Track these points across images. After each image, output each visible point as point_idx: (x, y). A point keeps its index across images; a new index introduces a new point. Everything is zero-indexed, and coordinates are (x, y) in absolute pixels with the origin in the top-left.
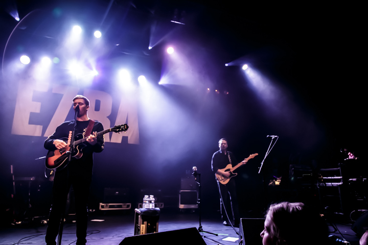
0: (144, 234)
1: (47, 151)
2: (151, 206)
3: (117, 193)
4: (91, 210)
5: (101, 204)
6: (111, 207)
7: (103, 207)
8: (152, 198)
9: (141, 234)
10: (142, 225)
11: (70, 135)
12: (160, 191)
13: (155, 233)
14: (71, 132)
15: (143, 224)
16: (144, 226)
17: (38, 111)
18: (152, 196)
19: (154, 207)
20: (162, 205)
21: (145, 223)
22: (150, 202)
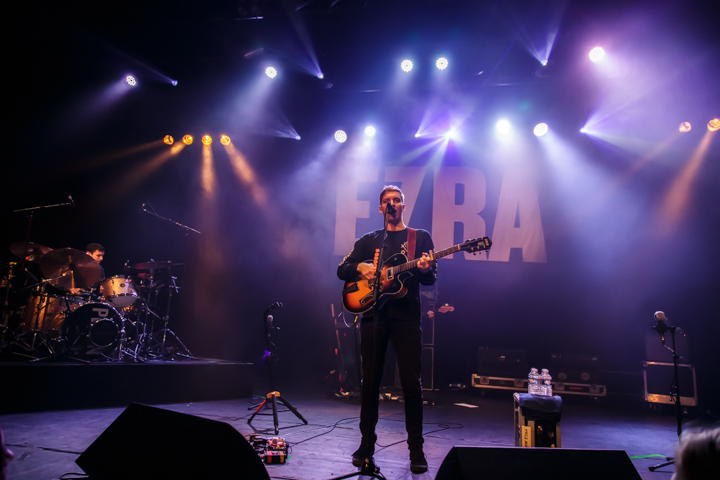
0: (529, 446)
1: (344, 282)
2: (546, 391)
3: (503, 357)
4: (459, 385)
5: (475, 376)
6: (492, 382)
7: (477, 381)
8: (546, 374)
9: (523, 447)
10: (524, 428)
11: (377, 255)
12: (594, 359)
13: (553, 447)
14: (378, 250)
15: (526, 425)
16: (529, 429)
17: (366, 215)
18: (545, 370)
19: (550, 394)
20: (601, 390)
21: (531, 423)
22: (542, 382)
